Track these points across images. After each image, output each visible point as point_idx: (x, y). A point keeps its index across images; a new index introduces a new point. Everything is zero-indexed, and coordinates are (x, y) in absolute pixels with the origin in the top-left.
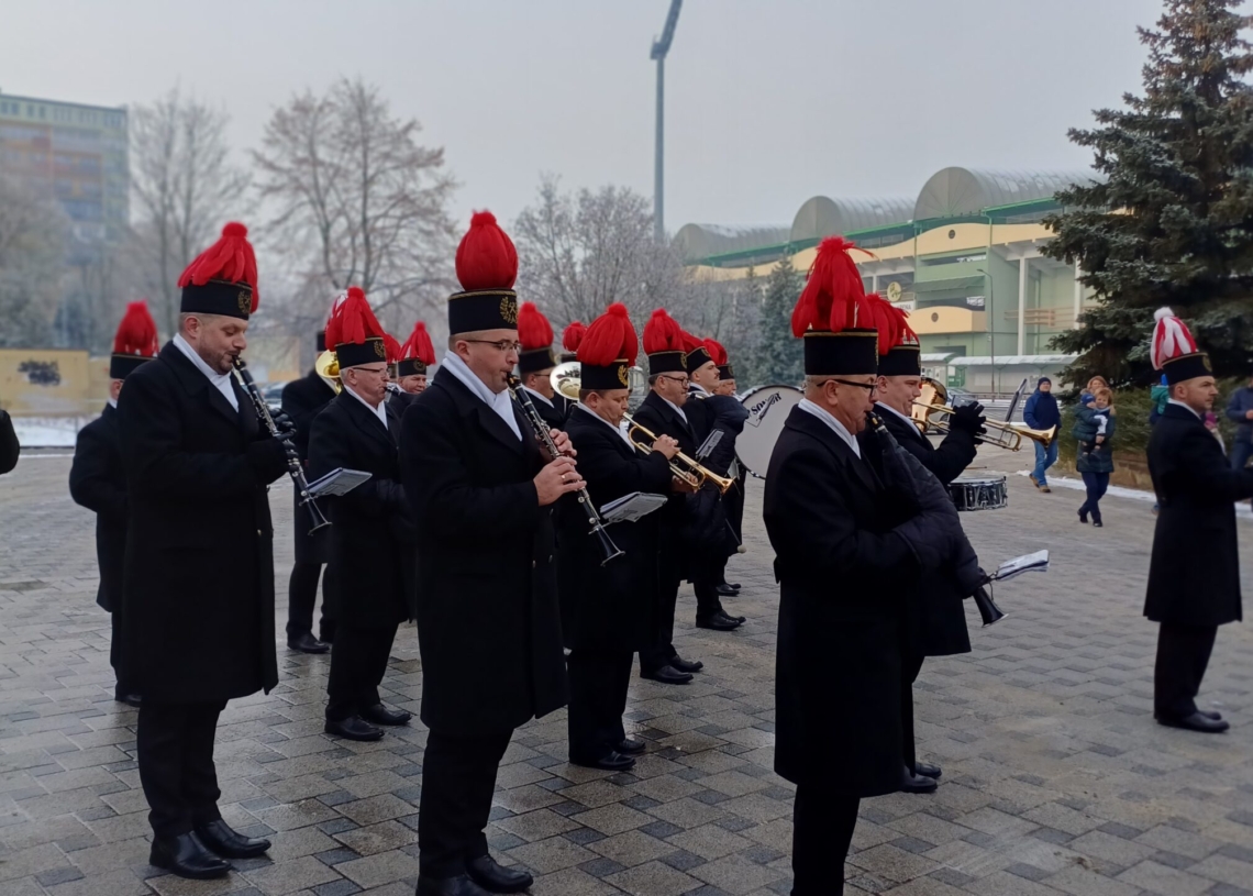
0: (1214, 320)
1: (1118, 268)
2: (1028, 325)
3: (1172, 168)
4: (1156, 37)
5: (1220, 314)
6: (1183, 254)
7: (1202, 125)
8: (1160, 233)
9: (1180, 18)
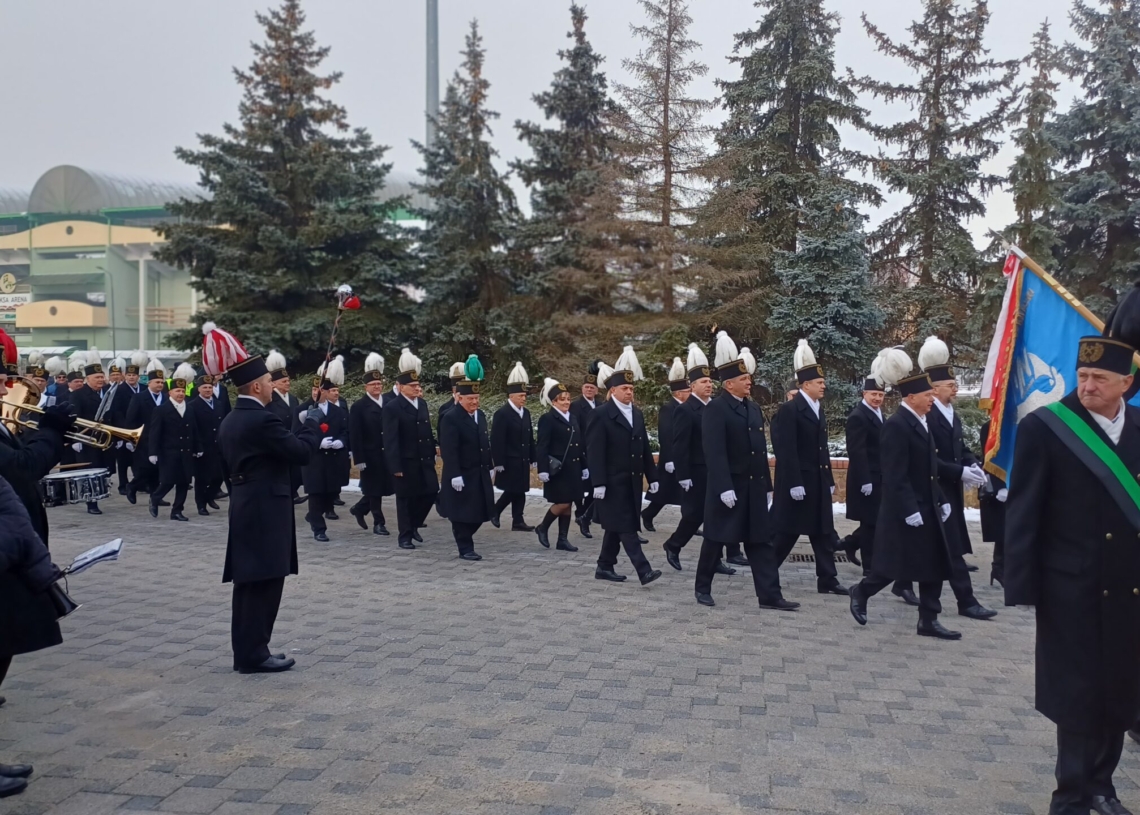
0: (304, 325)
1: (223, 276)
2: (149, 322)
3: (266, 195)
4: (250, 80)
5: (309, 321)
6: (278, 268)
7: (291, 160)
8: (259, 249)
9: (269, 68)
